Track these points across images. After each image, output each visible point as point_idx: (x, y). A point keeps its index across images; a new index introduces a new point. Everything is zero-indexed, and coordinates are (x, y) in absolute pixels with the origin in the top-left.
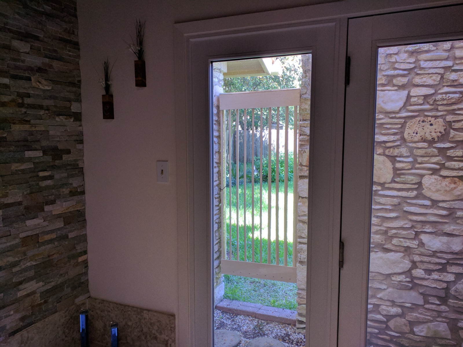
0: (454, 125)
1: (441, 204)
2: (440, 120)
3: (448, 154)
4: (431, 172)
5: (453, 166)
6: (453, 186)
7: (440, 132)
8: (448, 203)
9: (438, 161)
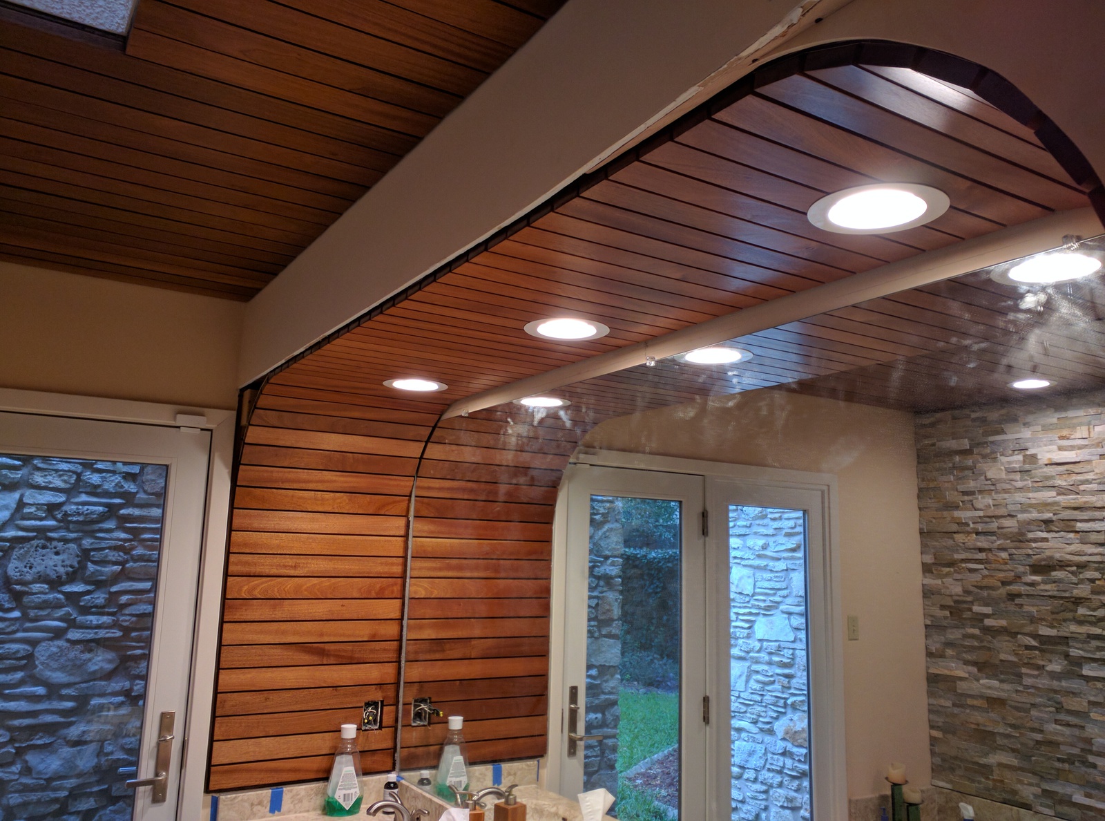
0: (93, 555)
1: (64, 692)
2: (72, 546)
3: (82, 604)
4: (51, 635)
5: (89, 622)
6: (87, 656)
7: (71, 566)
8: (77, 686)
9: (64, 615)
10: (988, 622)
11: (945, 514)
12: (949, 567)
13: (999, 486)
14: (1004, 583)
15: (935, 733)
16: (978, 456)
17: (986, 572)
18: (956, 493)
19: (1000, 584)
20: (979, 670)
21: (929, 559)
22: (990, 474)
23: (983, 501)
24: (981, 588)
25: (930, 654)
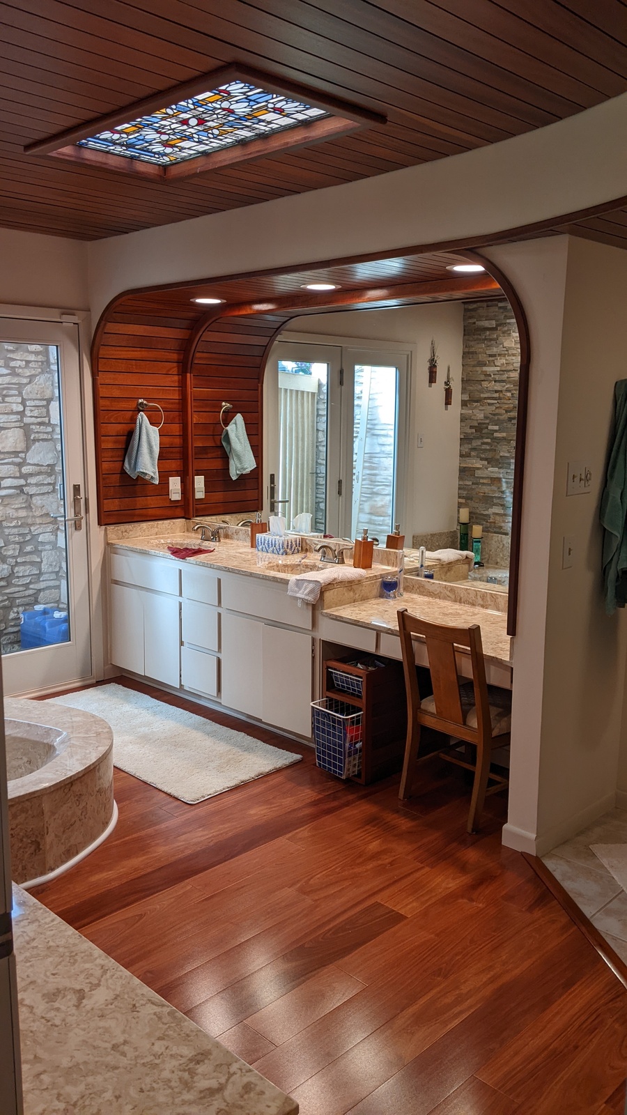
10: (496, 435)
11: (478, 369)
12: (477, 402)
13: (510, 352)
14: (507, 412)
15: (461, 500)
16: (501, 332)
17: (498, 405)
18: (485, 355)
19: (504, 412)
20: (488, 463)
21: (466, 397)
22: (505, 345)
23: (501, 361)
24: (494, 415)
25: (461, 456)
